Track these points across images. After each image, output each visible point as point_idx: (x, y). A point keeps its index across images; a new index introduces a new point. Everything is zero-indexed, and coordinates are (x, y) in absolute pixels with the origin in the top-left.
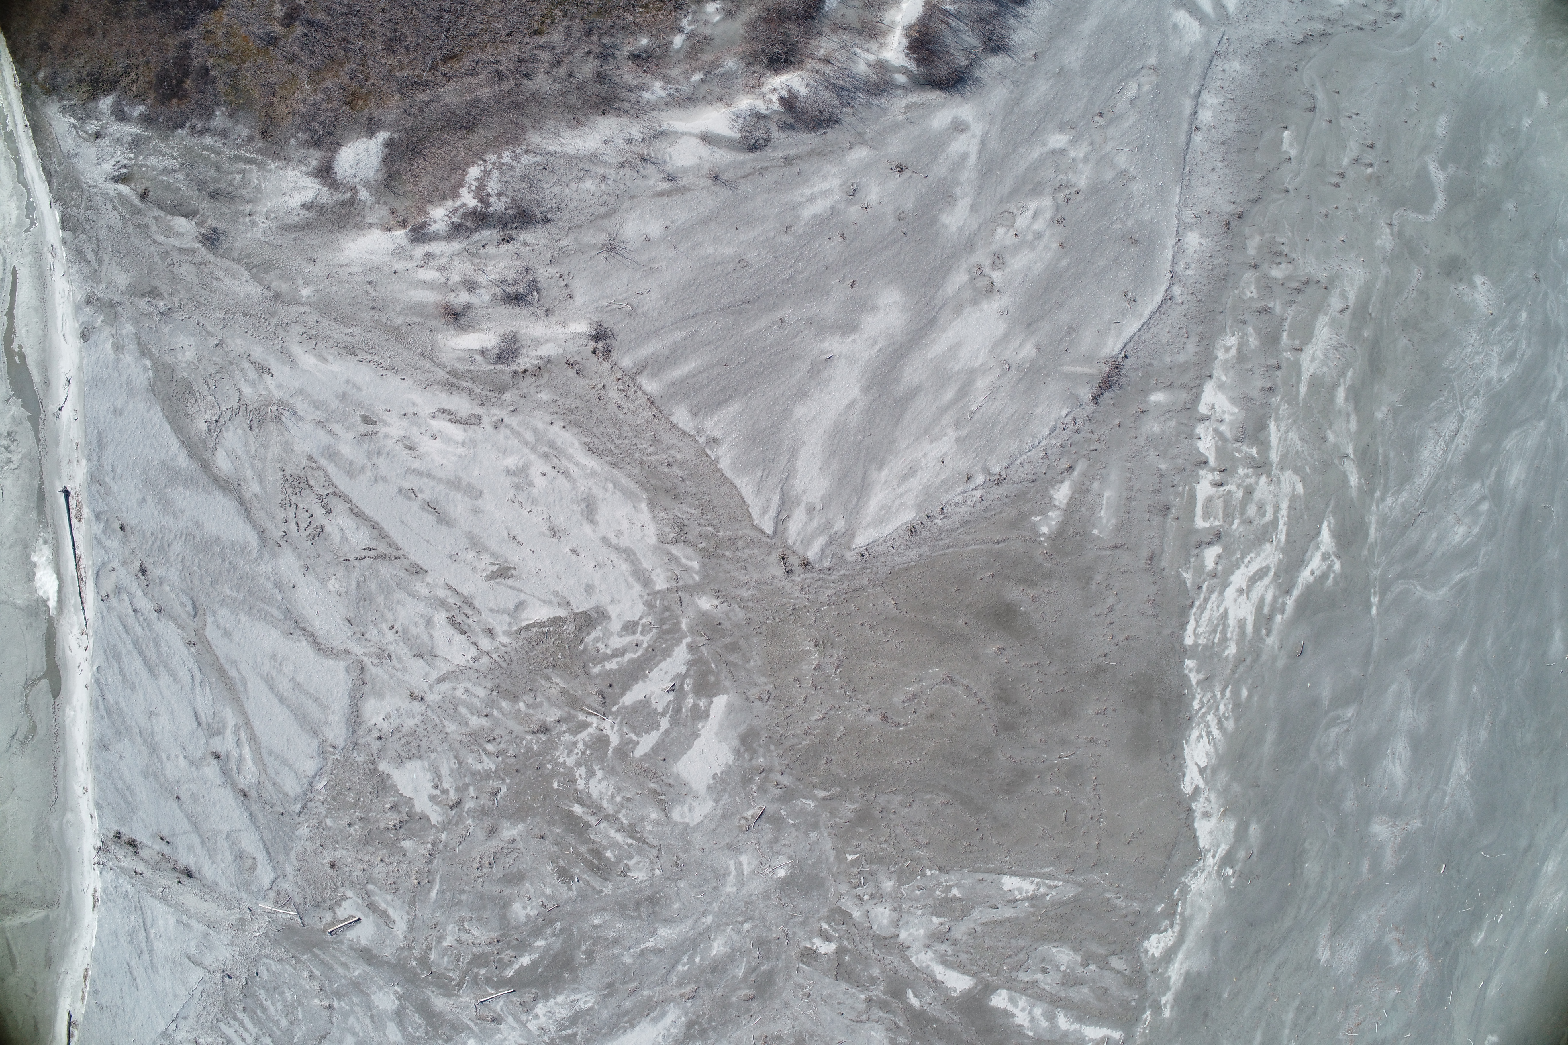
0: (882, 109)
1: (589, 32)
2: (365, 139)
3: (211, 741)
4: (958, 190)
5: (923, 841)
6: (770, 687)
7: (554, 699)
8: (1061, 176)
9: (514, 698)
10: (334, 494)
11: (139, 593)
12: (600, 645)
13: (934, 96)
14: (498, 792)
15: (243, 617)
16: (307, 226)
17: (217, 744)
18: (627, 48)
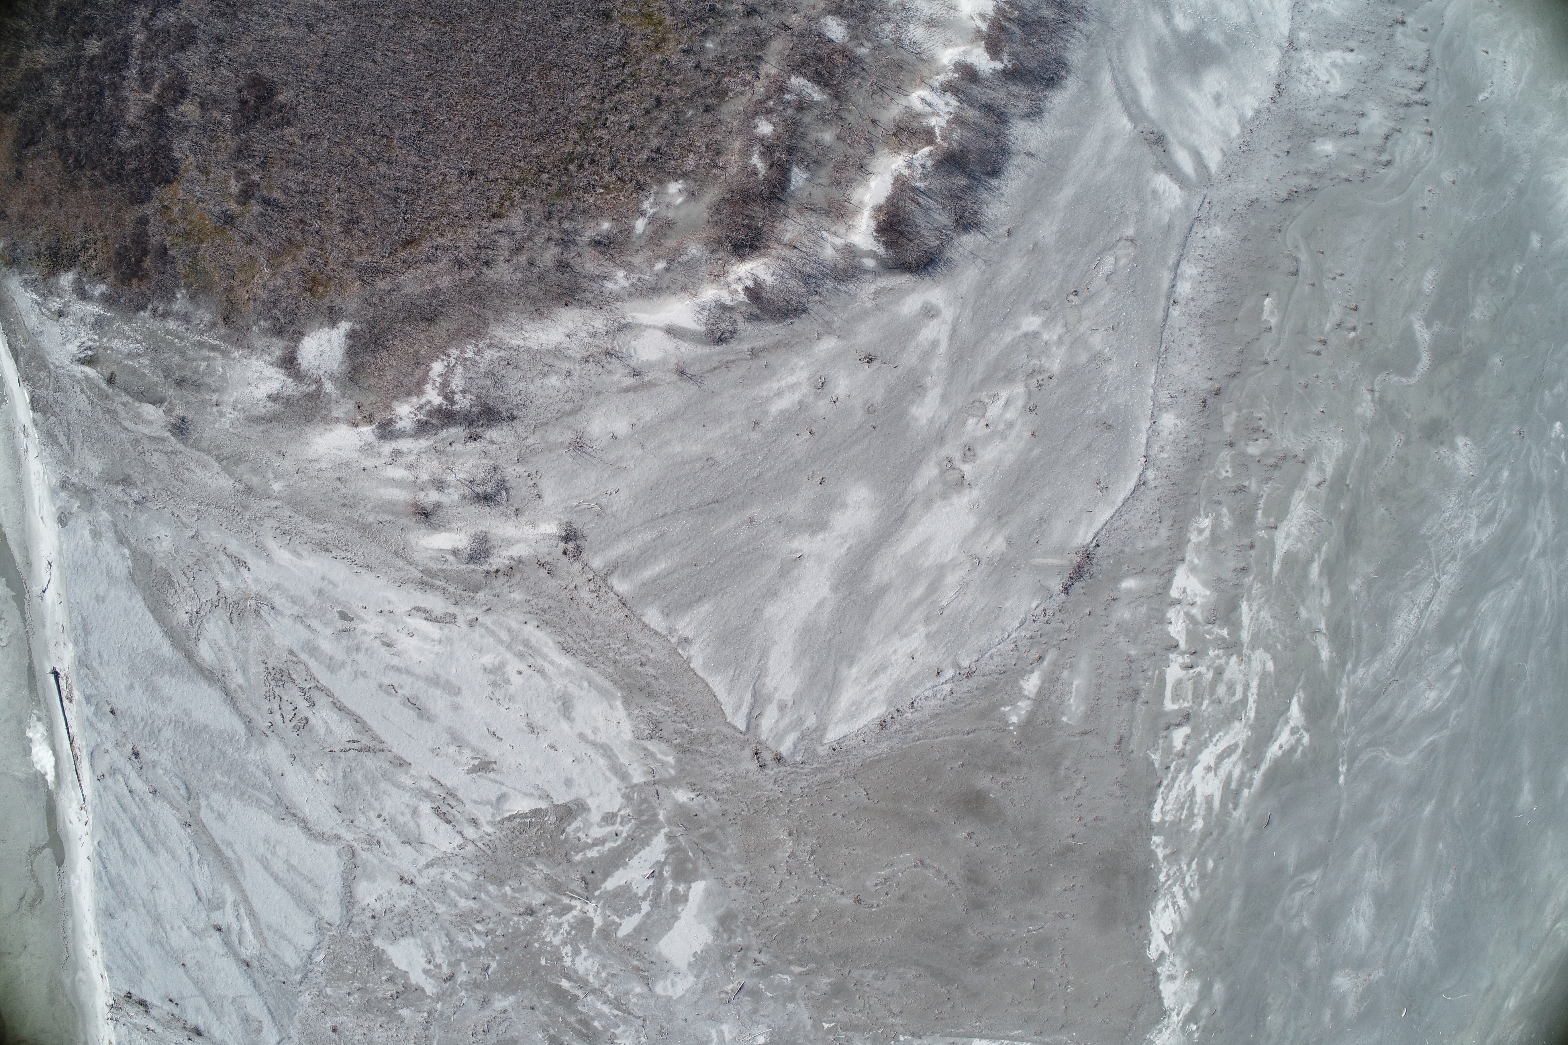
0: (850, 295)
1: (549, 216)
2: (327, 329)
3: (212, 915)
4: (928, 381)
5: (896, 1010)
6: (747, 873)
7: (538, 884)
8: (1034, 361)
9: (500, 882)
10: (316, 687)
11: (134, 775)
12: (580, 834)
13: (903, 280)
14: (488, 967)
15: (234, 801)
16: (273, 419)
17: (218, 918)
18: (589, 233)
